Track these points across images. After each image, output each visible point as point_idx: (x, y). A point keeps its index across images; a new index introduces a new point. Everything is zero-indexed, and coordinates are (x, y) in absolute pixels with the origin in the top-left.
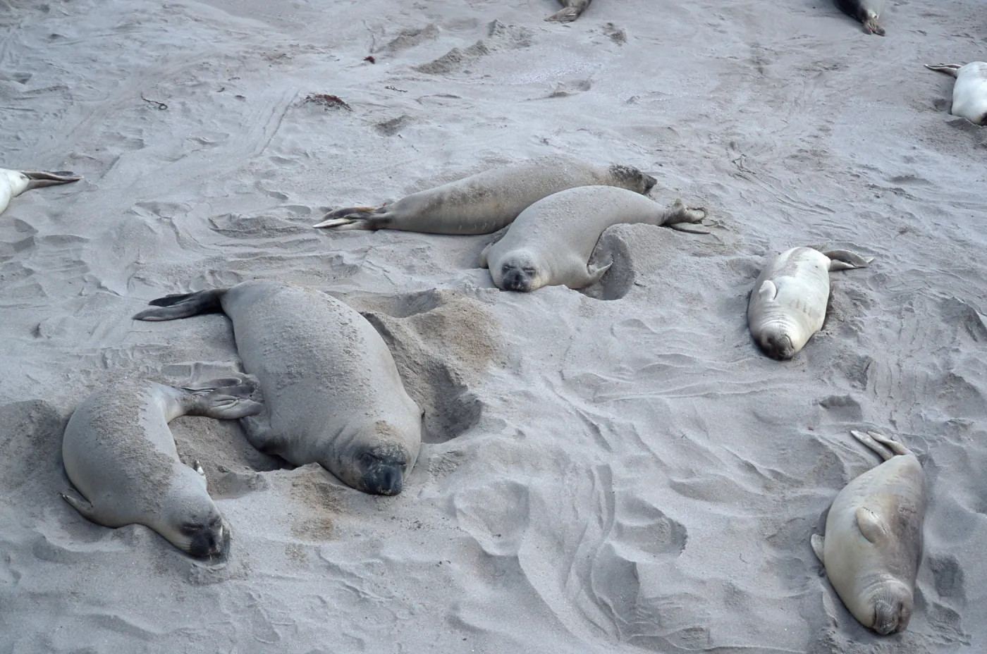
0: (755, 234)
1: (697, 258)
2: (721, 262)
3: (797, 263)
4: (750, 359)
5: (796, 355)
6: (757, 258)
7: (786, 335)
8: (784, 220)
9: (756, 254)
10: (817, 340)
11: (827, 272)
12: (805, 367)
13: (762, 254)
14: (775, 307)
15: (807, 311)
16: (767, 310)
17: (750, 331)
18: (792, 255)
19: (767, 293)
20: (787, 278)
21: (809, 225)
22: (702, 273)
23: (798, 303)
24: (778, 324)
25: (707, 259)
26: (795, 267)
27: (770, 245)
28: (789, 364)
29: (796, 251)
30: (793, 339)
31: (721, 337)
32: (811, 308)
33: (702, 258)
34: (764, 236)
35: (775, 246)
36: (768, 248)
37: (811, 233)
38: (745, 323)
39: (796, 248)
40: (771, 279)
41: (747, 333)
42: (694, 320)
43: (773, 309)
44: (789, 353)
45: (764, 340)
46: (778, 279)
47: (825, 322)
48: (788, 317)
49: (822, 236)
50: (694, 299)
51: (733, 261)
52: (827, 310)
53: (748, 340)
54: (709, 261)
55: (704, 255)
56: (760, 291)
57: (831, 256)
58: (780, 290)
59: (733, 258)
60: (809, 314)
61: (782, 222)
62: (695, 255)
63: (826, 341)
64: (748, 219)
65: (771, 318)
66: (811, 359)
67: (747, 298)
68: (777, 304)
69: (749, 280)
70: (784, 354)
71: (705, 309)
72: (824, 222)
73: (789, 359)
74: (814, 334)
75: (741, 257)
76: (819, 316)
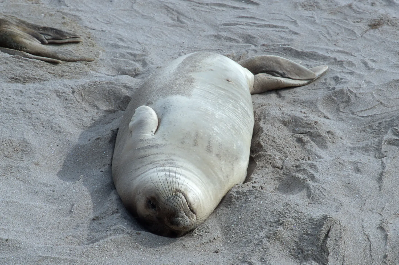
0: (121, 43)
1: (19, 86)
2: (61, 88)
3: (193, 75)
4: (119, 236)
5: (200, 225)
6: (126, 79)
7: (179, 191)
8: (171, 21)
9: (124, 73)
10: (237, 199)
12: (219, 244)
13: (136, 74)
14: (157, 146)
15: (215, 150)
16: (142, 153)
17: (117, 193)
18: (184, 63)
19: (141, 124)
20: (178, 100)
21: (215, 27)
22: (28, 107)
23: (197, 135)
24: (163, 174)
25: (37, 85)
26: (191, 81)
27: (148, 59)
28: (189, 242)
29: (190, 58)
30: (191, 197)
31: (67, 207)
32: (220, 145)
33: (30, 85)
34: (137, 46)
36: (145, 64)
37: (218, 37)
38: (108, 181)
39: (190, 54)
40: (148, 104)
41: (113, 197)
42: (16, 182)
43: (155, 151)
44: (188, 221)
45: (141, 205)
46: (160, 102)
47: (250, 170)
48: (181, 162)
49: (238, 42)
50: (16, 151)
51: (83, 87)
52: (252, 151)
53: (115, 207)
54: (41, 89)
55: (34, 80)
56: (131, 124)
57: (255, 69)
58: (165, 120)
59: (83, 81)
60: (218, 155)
61: (168, 24)
62: (15, 80)
63: (252, 199)
64: (109, 23)
65: (150, 166)
66: (227, 230)
67: (110, 142)
68: (159, 142)
69: (113, 115)
70: (178, 224)
71: (37, 164)
72: (240, 20)
73: (188, 232)
74: (230, 190)
75: (98, 79)
76: (236, 158)
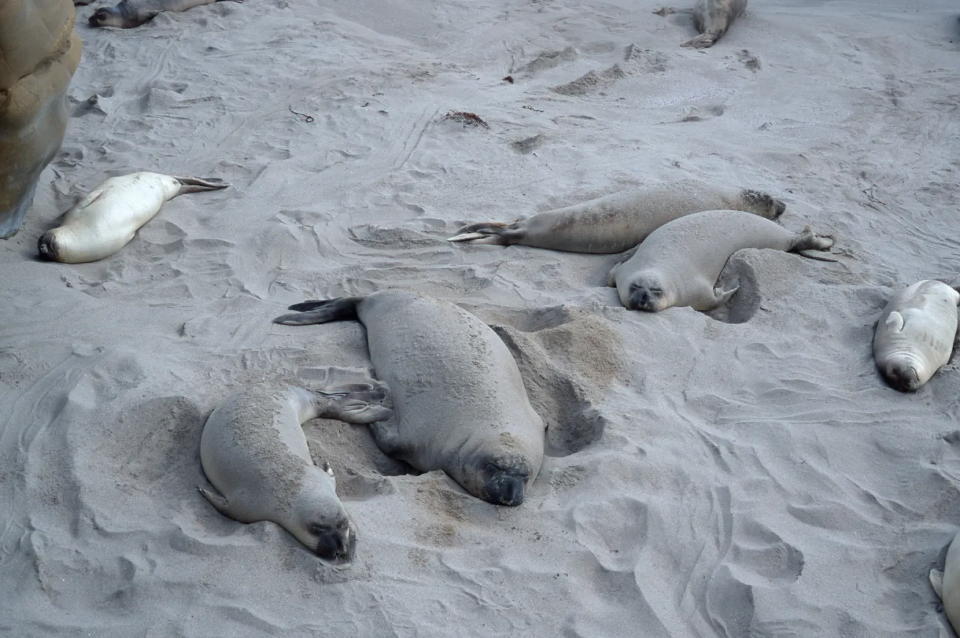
11: (956, 306)
35: (903, 278)
